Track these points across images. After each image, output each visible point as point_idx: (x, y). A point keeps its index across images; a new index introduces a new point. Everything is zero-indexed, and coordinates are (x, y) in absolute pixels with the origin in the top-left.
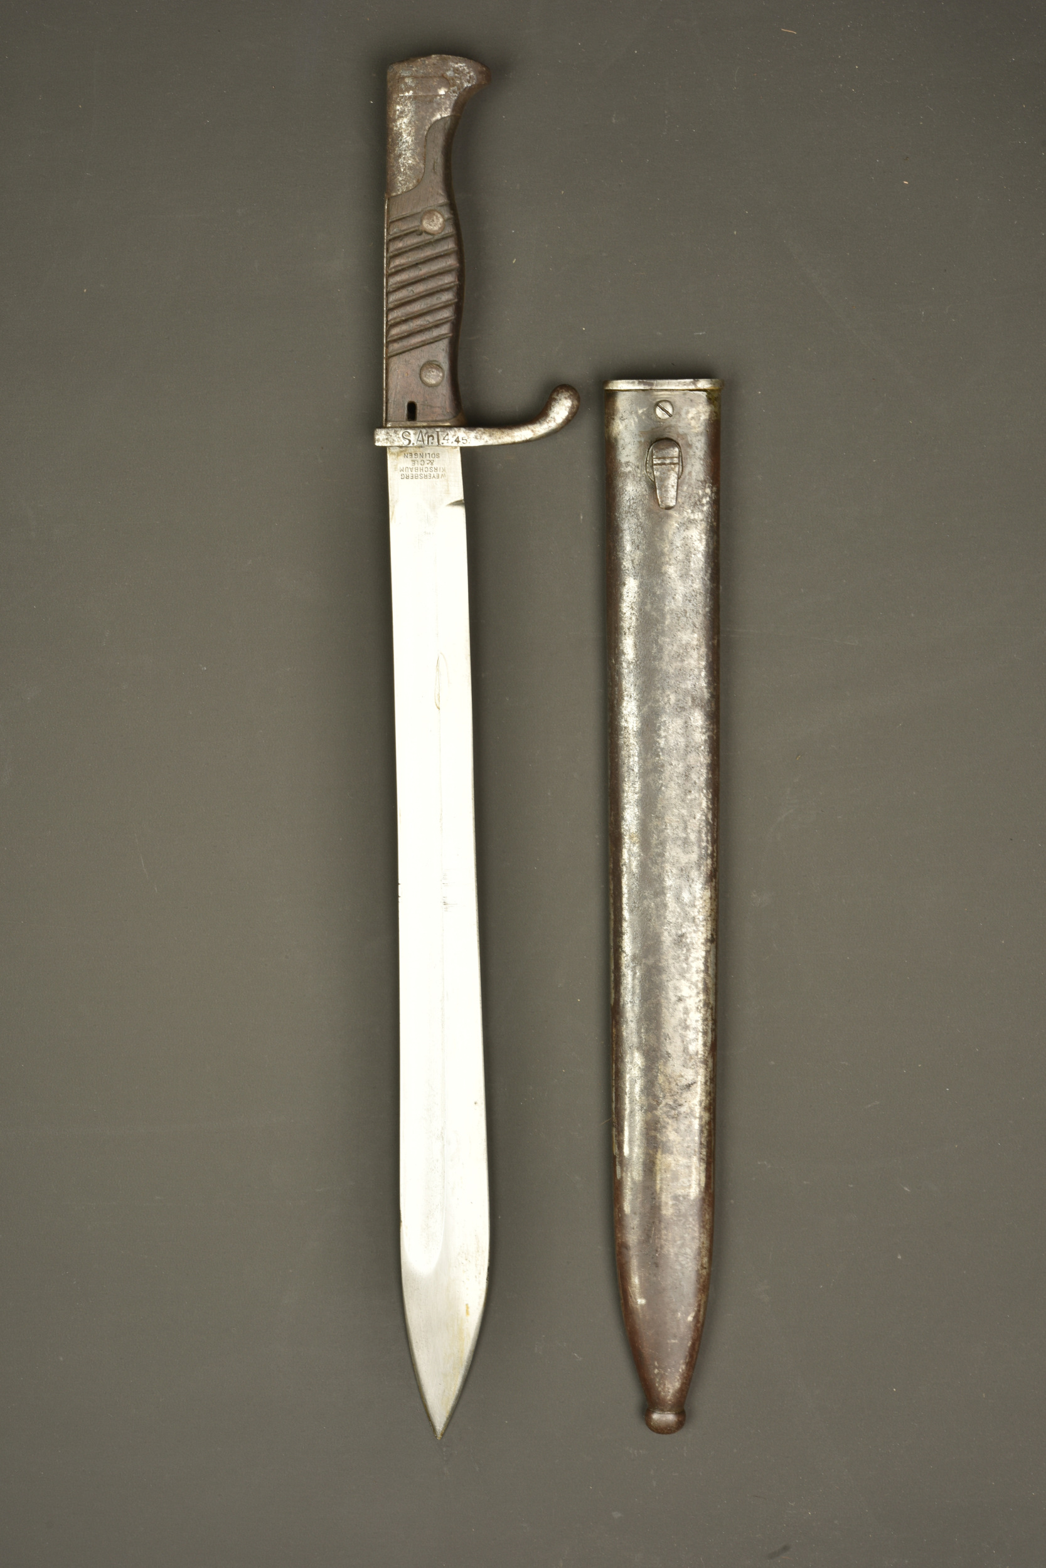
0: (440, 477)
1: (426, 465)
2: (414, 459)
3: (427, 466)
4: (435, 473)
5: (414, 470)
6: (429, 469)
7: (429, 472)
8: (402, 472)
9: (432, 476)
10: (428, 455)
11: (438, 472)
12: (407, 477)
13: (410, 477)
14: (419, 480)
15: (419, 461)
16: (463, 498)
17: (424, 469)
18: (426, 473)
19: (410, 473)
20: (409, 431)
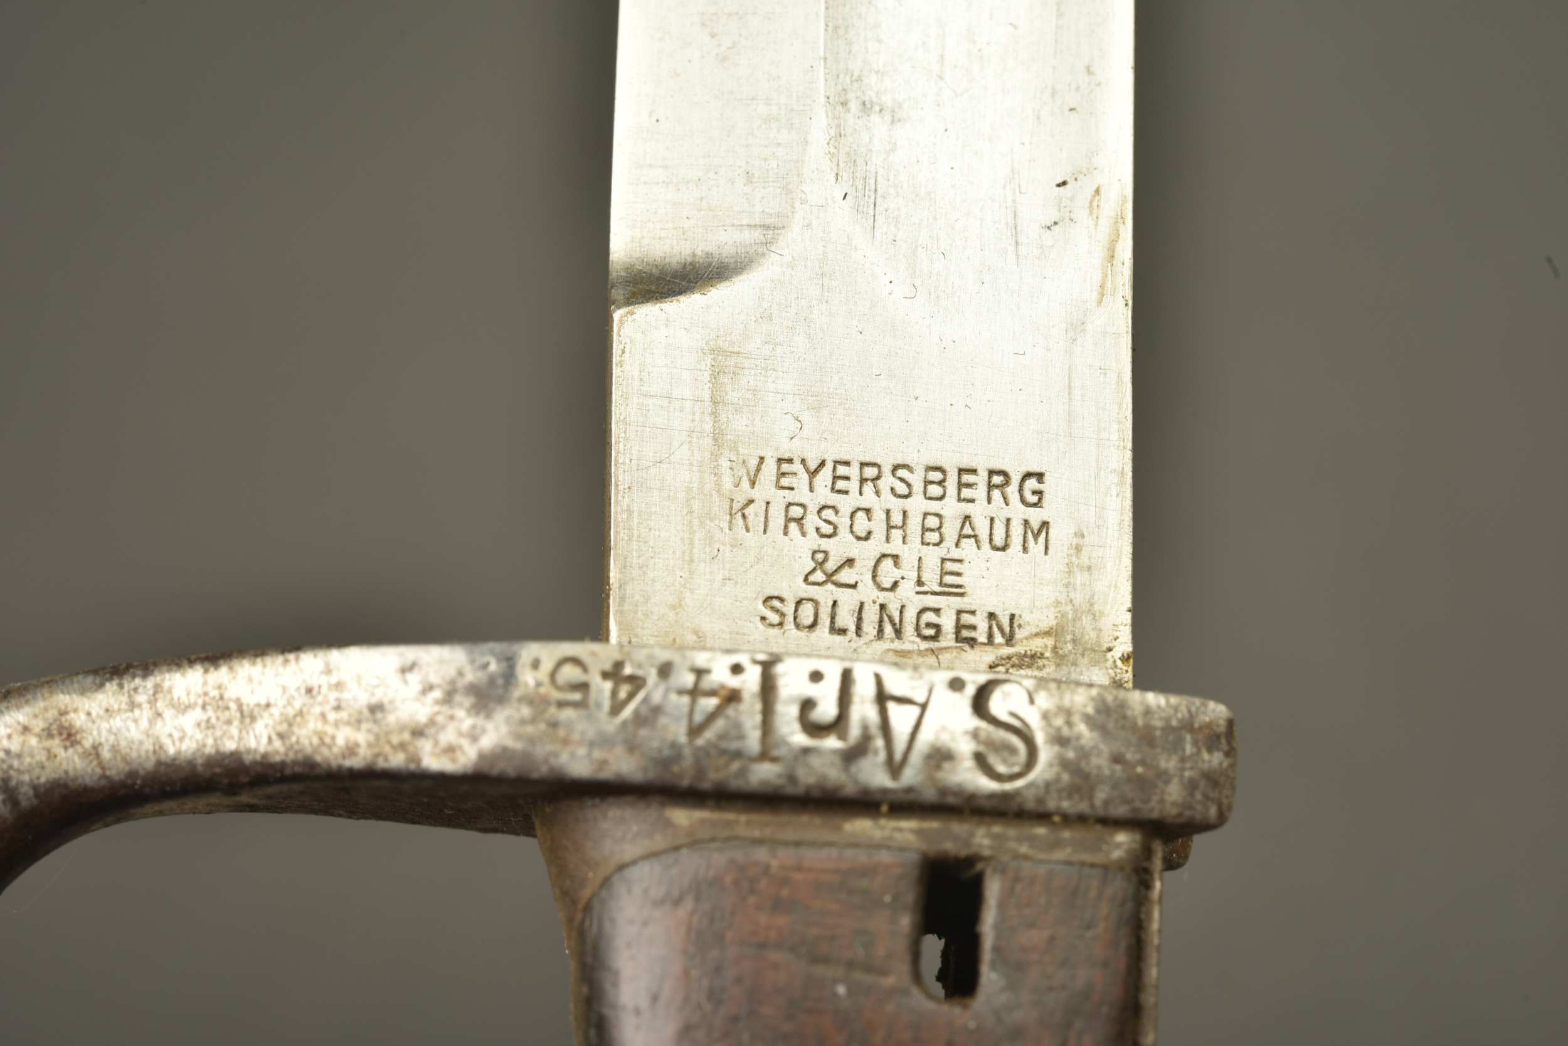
0: (770, 467)
1: (866, 553)
2: (949, 605)
3: (856, 549)
4: (801, 493)
5: (951, 531)
6: (843, 522)
7: (846, 504)
8: (1036, 516)
9: (825, 477)
10: (846, 619)
11: (780, 498)
12: (998, 479)
13: (981, 479)
14: (919, 458)
15: (907, 589)
16: (617, 315)
17: (878, 525)
18: (869, 498)
19: (979, 512)
20: (986, 784)
